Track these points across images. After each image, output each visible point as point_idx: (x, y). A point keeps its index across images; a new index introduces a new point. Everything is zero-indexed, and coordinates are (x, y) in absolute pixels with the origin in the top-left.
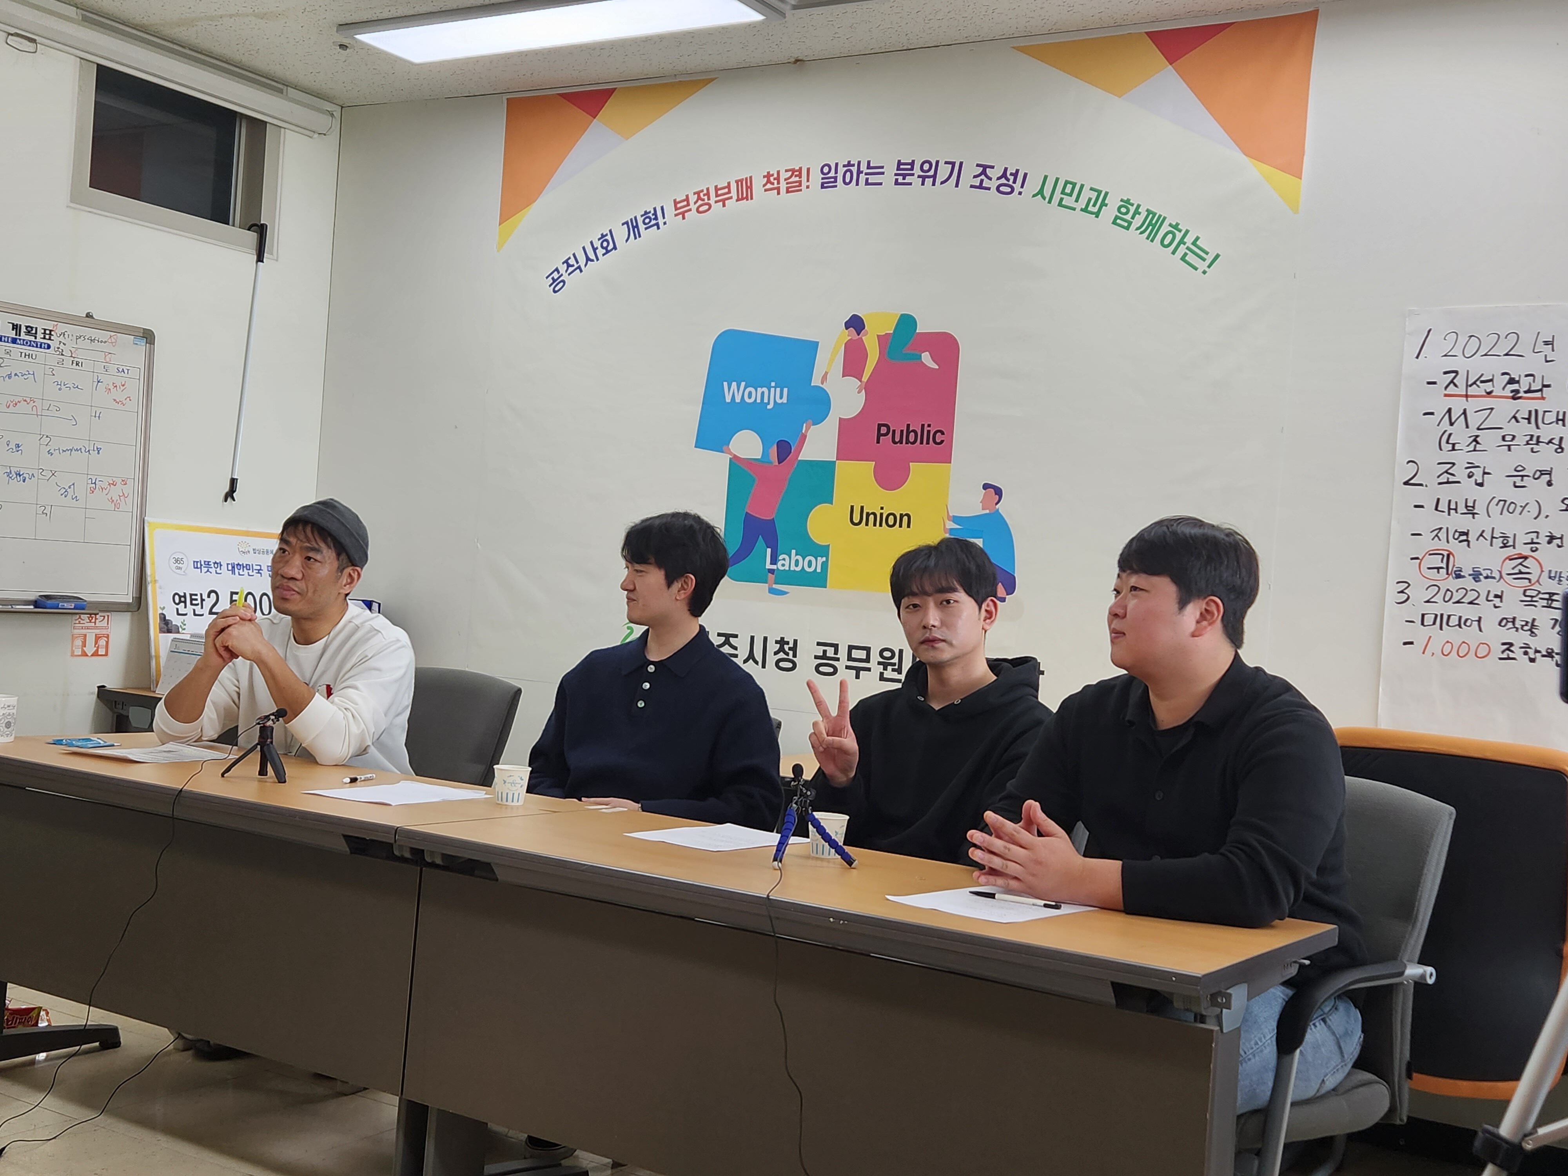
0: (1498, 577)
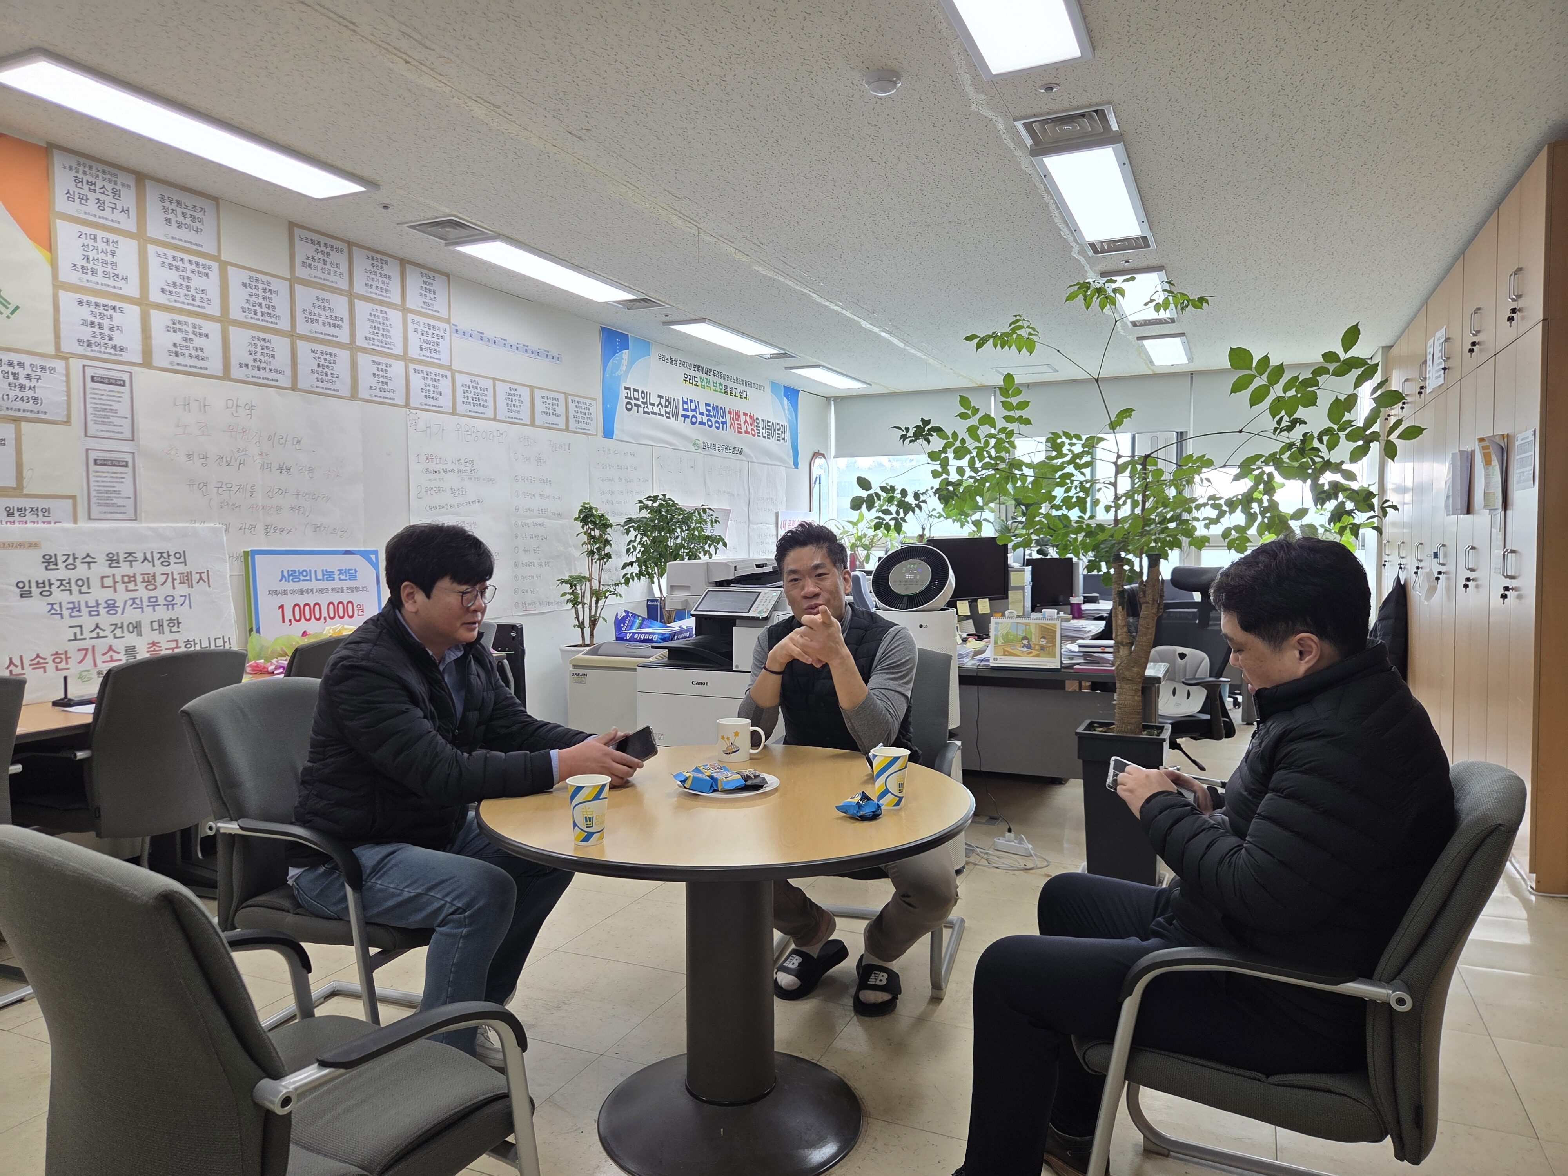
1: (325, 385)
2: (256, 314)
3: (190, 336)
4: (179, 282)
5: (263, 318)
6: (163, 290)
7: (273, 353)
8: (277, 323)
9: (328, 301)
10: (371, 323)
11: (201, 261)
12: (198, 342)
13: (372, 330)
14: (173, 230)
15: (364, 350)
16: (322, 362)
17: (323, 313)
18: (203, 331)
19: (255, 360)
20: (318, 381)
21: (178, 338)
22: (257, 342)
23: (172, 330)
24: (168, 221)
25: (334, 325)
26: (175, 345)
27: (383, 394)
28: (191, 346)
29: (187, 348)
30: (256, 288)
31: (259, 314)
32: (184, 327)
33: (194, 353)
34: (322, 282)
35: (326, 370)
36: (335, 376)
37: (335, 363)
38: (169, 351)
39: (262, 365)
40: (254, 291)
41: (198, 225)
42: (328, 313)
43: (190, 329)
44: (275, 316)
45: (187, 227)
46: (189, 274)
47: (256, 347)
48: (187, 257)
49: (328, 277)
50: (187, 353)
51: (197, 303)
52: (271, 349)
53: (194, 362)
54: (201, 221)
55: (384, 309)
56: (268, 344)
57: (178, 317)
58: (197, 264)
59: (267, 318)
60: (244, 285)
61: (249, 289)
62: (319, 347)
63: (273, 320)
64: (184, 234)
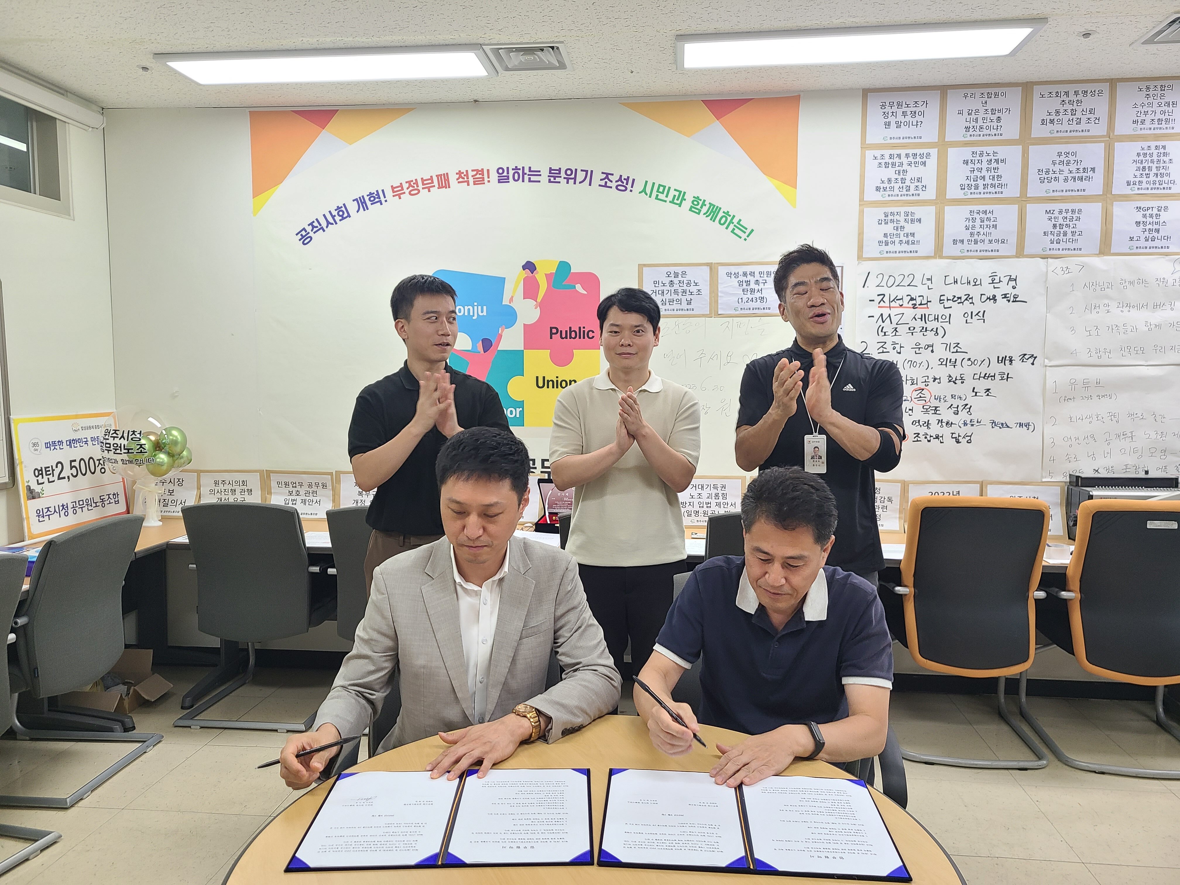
0: (910, 400)
1: (1062, 245)
2: (977, 187)
3: (902, 223)
4: (894, 176)
5: (985, 191)
6: (878, 189)
7: (994, 223)
8: (1002, 193)
9: (1074, 154)
10: (1139, 165)
11: (918, 151)
12: (909, 228)
13: (1138, 173)
14: (893, 131)
15: (1125, 198)
16: (1061, 221)
17: (1066, 168)
18: (916, 217)
19: (972, 234)
20: (1052, 243)
21: (889, 228)
22: (976, 215)
23: (883, 223)
24: (888, 125)
25: (1081, 179)
26: (885, 235)
27: (1150, 243)
28: (902, 233)
29: (898, 235)
30: (980, 162)
31: (981, 187)
32: (896, 217)
33: (904, 239)
34: (1068, 134)
35: (1065, 229)
36: (1078, 233)
37: (1078, 219)
38: (879, 242)
39: (981, 237)
40: (979, 166)
41: (919, 118)
42: (1073, 167)
43: (902, 218)
44: (1001, 185)
45: (908, 124)
46: (905, 167)
47: (974, 220)
48: (903, 152)
49: (1079, 128)
50: (897, 240)
51: (912, 191)
52: (992, 220)
53: (905, 247)
54: (923, 114)
55: (1160, 143)
56: (989, 215)
57: (889, 210)
58: (915, 155)
59: (993, 190)
60: (966, 162)
61: (971, 165)
62: (1056, 207)
63: (997, 190)
64: (904, 131)
